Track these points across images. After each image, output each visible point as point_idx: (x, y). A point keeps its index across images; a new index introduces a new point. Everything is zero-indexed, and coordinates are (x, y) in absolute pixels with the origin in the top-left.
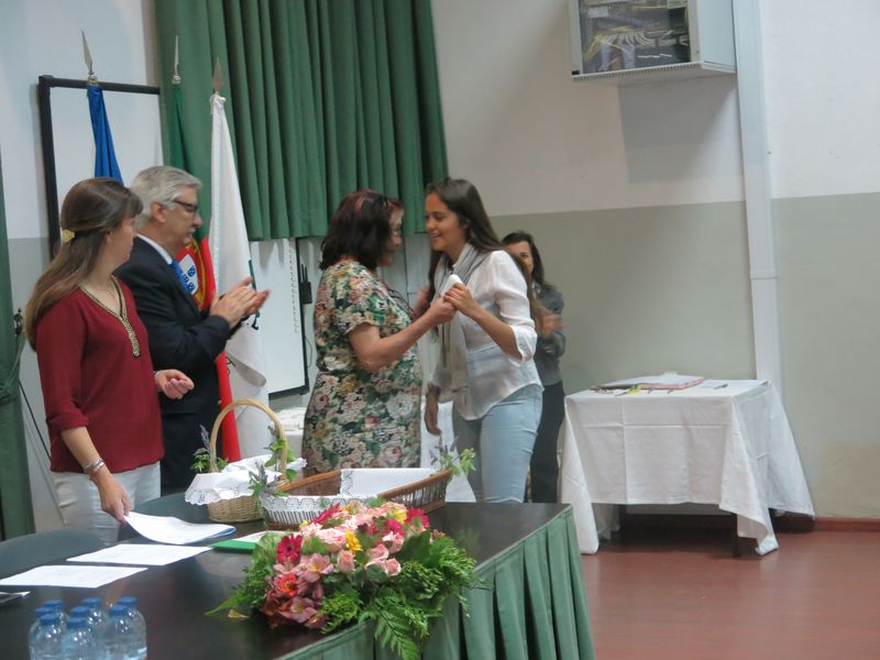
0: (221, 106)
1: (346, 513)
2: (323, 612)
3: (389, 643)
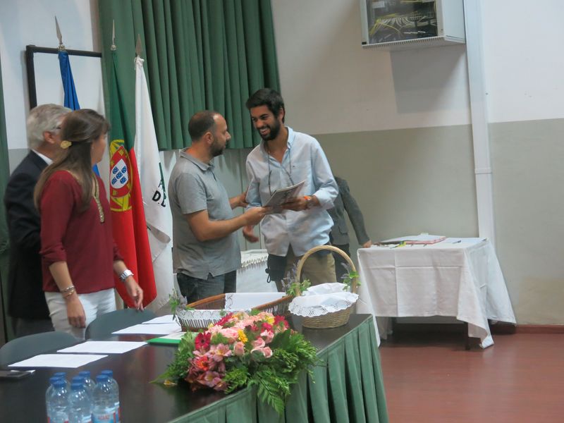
0: (141, 64)
1: (236, 319)
2: (225, 380)
3: (266, 400)
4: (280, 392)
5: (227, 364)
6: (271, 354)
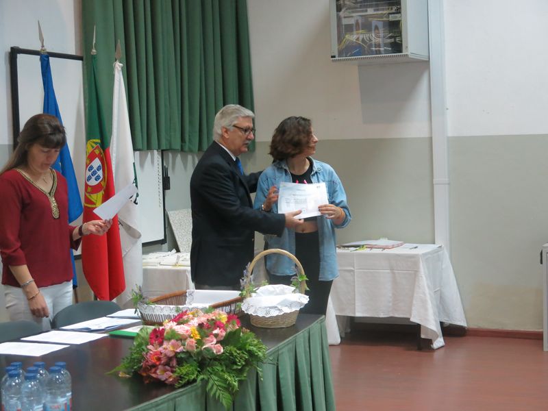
0: (120, 69)
1: (191, 316)
2: (176, 374)
3: (215, 394)
4: (228, 388)
5: (179, 359)
6: (222, 351)
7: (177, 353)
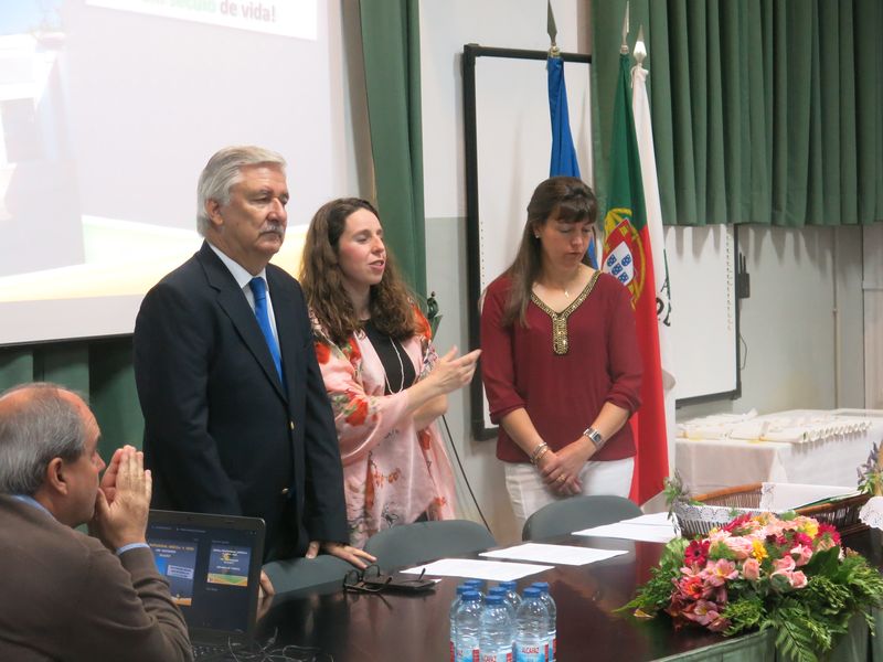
1: (756, 523)
2: (725, 616)
3: (789, 652)
4: (814, 644)
5: (732, 592)
6: (805, 582)
7: (728, 582)
